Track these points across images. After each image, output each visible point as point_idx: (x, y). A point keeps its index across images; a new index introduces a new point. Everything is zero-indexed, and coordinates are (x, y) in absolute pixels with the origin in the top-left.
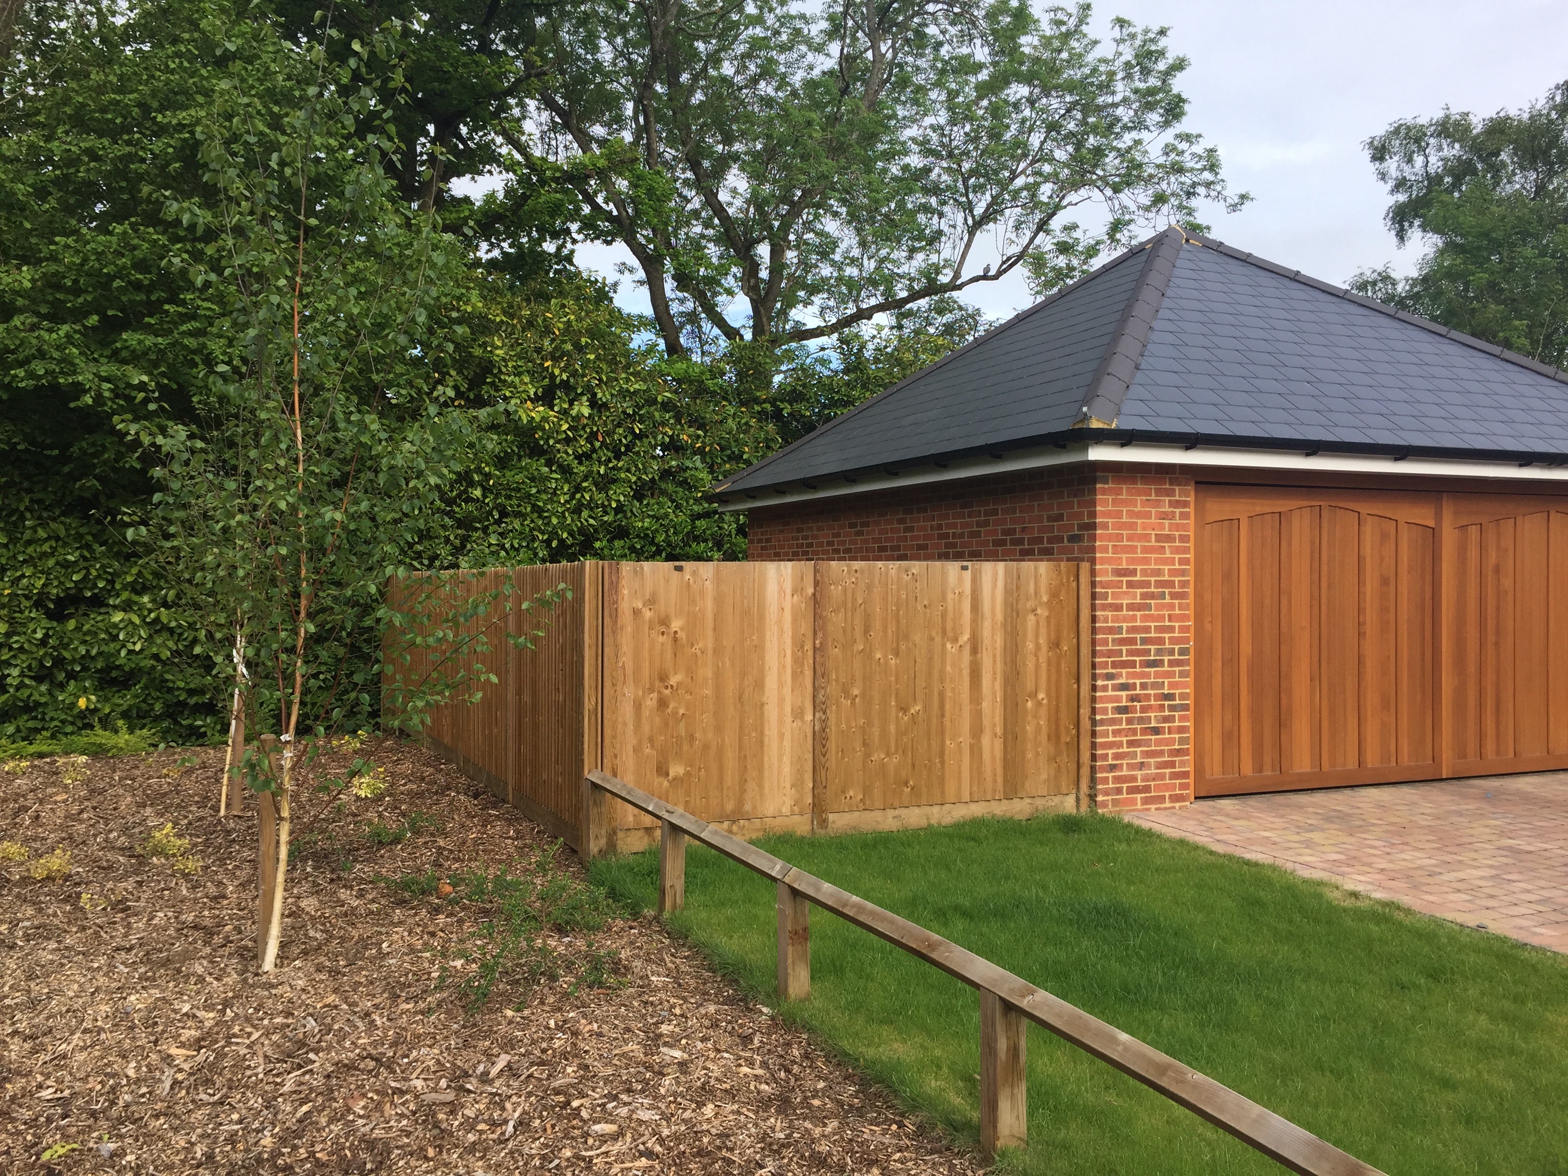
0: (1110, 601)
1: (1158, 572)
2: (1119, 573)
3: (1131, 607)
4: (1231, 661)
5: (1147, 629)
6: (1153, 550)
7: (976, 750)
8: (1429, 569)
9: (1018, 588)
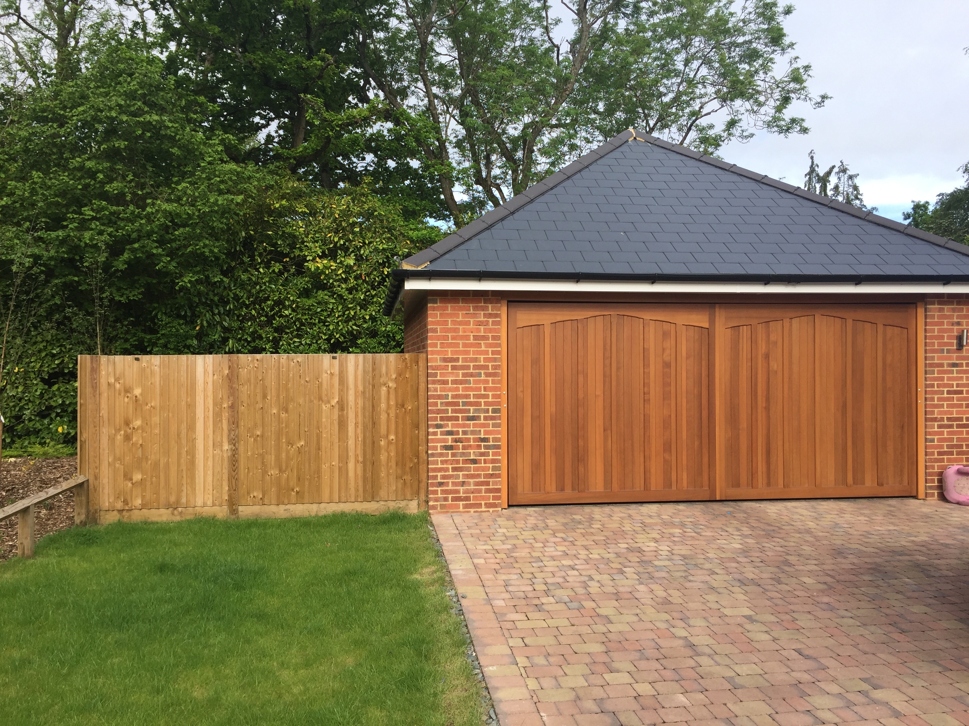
0: (438, 378)
1: (476, 360)
2: (445, 360)
3: (454, 382)
4: (537, 419)
5: (468, 396)
6: (471, 345)
7: (343, 471)
8: (704, 356)
9: (374, 370)
